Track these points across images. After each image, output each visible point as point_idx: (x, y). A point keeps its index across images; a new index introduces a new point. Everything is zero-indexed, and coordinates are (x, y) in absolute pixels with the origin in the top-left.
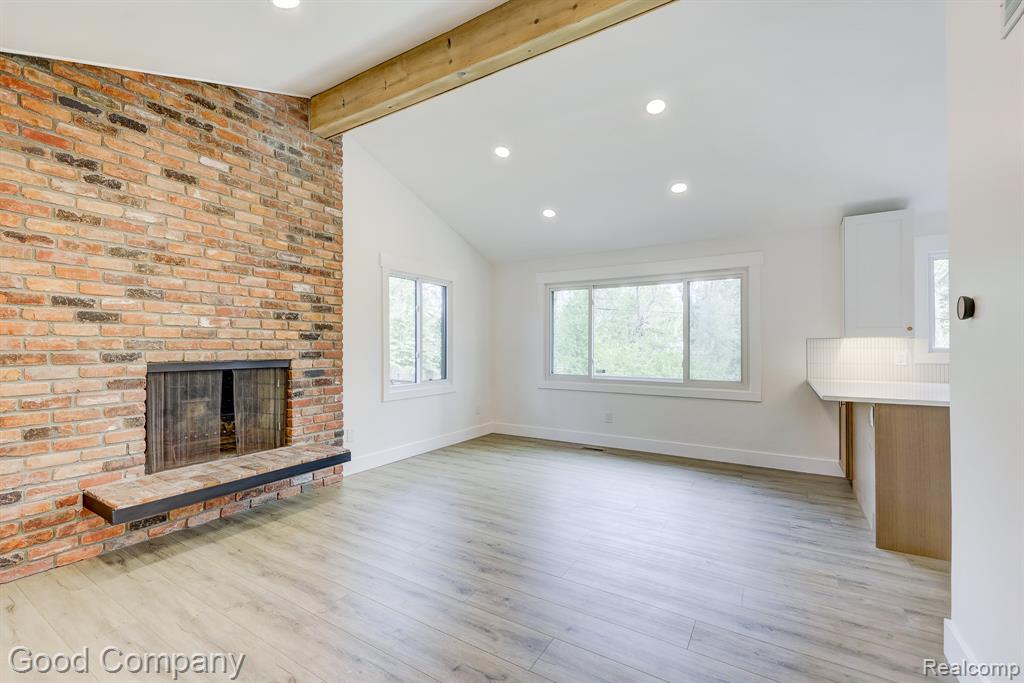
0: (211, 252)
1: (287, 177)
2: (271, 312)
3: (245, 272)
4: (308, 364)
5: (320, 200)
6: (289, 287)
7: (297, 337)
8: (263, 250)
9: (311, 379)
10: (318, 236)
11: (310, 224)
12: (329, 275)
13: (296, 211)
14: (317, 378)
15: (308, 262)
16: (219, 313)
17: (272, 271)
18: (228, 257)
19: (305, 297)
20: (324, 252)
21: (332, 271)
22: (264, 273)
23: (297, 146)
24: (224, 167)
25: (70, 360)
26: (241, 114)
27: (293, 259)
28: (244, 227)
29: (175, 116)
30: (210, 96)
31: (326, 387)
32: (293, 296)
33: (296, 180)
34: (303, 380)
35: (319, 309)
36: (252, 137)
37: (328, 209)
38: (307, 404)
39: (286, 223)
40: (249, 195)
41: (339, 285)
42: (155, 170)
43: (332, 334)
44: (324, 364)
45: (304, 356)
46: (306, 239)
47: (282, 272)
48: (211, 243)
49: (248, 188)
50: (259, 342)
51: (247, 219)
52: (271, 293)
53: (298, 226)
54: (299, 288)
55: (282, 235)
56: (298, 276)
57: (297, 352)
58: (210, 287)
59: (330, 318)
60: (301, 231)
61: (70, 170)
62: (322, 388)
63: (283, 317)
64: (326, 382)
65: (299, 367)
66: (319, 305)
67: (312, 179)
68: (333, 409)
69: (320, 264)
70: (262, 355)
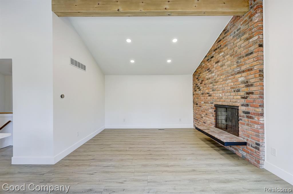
0: (221, 77)
1: (236, 42)
2: (232, 90)
3: (227, 80)
4: (244, 108)
5: (248, 39)
6: (237, 80)
7: (240, 98)
8: (230, 71)
9: (245, 115)
10: (247, 55)
11: (244, 53)
12: (251, 69)
13: (239, 51)
14: (248, 115)
15: (243, 68)
16: (223, 92)
17: (233, 76)
18: (224, 77)
19: (243, 82)
20: (249, 60)
21: (253, 67)
22: (231, 78)
23: (239, 27)
24: (223, 53)
25: (208, 103)
26: (226, 35)
27: (238, 70)
28: (226, 67)
29: (216, 49)
30: (221, 38)
31: (251, 120)
32: (238, 83)
33: (239, 40)
34: (242, 114)
35: (247, 86)
37: (251, 40)
38: (244, 124)
39: (236, 58)
40: (227, 56)
42: (214, 63)
43: (254, 96)
44: (250, 109)
45: (242, 105)
46: (242, 60)
47: (235, 76)
48: (221, 75)
49: (227, 54)
50: (230, 100)
51: (227, 63)
52: (232, 84)
53: (240, 56)
54: (240, 79)
55: (235, 63)
56: (240, 75)
57: (240, 103)
58: (221, 86)
59: (252, 89)
60: (241, 57)
61: (208, 71)
62: (250, 120)
63: (236, 91)
64: (251, 118)
65: (242, 109)
66: (248, 84)
67: (244, 33)
68: (254, 131)
69: (247, 66)
70: (231, 104)
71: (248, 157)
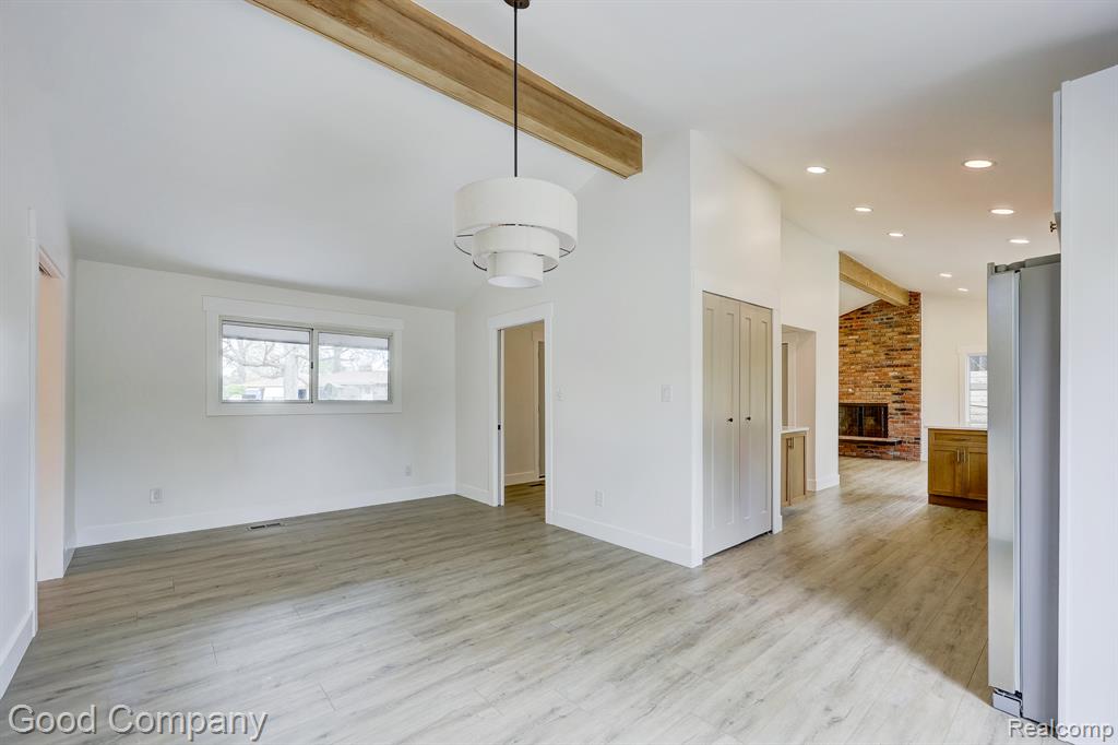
1: (885, 330)
2: (878, 385)
4: (898, 406)
5: (904, 333)
6: (886, 374)
7: (891, 394)
8: (873, 362)
9: (899, 412)
10: (903, 350)
11: (898, 346)
12: (911, 366)
13: (889, 343)
14: (902, 412)
15: (897, 362)
17: (877, 369)
18: (859, 367)
19: (897, 377)
20: (907, 356)
21: (912, 364)
23: (891, 316)
26: (863, 316)
27: (888, 362)
30: (852, 316)
32: (887, 377)
33: (889, 330)
34: (894, 412)
35: (903, 382)
36: (869, 321)
37: (910, 336)
38: (897, 422)
39: (884, 349)
40: (867, 343)
41: (919, 369)
43: (913, 393)
44: (908, 406)
45: (895, 402)
46: (895, 353)
47: (882, 369)
48: (852, 364)
49: (867, 341)
50: (872, 397)
51: (866, 352)
52: (876, 377)
53: (891, 348)
54: (891, 374)
55: (882, 354)
56: (889, 369)
57: (891, 400)
58: (852, 378)
59: (910, 385)
60: (893, 350)
62: (906, 417)
63: (883, 386)
64: (908, 414)
65: (892, 407)
66: (903, 380)
67: (899, 326)
68: (914, 427)
69: (904, 362)
70: (873, 401)
71: (904, 455)
